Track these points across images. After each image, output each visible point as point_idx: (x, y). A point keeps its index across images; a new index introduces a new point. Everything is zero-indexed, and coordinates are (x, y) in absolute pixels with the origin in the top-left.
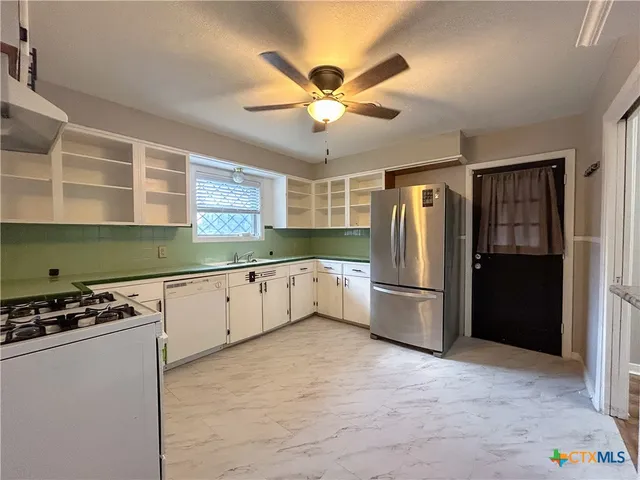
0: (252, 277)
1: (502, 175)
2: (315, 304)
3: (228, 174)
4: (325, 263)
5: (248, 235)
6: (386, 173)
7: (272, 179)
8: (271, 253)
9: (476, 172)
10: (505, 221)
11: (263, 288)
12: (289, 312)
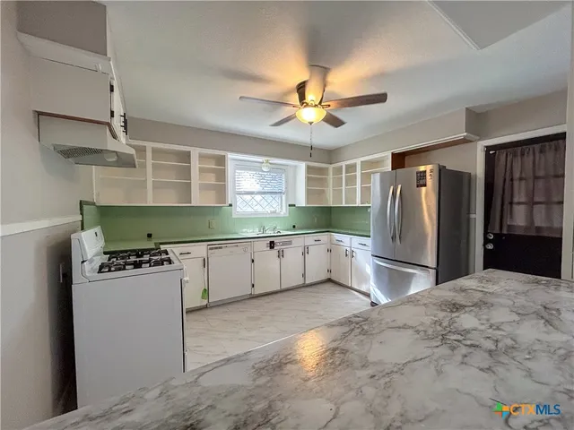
0: (272, 245)
1: (519, 149)
2: (329, 271)
3: (258, 165)
4: (337, 236)
5: (274, 212)
6: (393, 154)
7: (296, 167)
8: (294, 227)
9: (488, 148)
10: (523, 199)
11: (281, 255)
12: (304, 275)
